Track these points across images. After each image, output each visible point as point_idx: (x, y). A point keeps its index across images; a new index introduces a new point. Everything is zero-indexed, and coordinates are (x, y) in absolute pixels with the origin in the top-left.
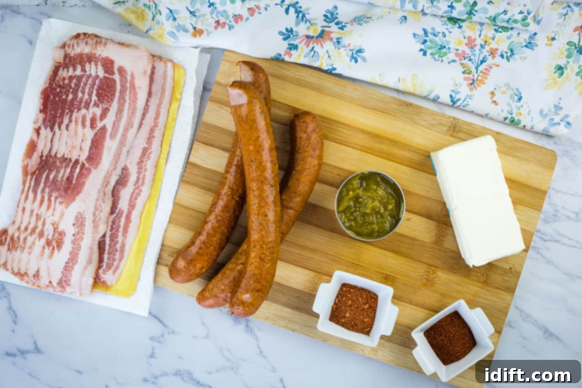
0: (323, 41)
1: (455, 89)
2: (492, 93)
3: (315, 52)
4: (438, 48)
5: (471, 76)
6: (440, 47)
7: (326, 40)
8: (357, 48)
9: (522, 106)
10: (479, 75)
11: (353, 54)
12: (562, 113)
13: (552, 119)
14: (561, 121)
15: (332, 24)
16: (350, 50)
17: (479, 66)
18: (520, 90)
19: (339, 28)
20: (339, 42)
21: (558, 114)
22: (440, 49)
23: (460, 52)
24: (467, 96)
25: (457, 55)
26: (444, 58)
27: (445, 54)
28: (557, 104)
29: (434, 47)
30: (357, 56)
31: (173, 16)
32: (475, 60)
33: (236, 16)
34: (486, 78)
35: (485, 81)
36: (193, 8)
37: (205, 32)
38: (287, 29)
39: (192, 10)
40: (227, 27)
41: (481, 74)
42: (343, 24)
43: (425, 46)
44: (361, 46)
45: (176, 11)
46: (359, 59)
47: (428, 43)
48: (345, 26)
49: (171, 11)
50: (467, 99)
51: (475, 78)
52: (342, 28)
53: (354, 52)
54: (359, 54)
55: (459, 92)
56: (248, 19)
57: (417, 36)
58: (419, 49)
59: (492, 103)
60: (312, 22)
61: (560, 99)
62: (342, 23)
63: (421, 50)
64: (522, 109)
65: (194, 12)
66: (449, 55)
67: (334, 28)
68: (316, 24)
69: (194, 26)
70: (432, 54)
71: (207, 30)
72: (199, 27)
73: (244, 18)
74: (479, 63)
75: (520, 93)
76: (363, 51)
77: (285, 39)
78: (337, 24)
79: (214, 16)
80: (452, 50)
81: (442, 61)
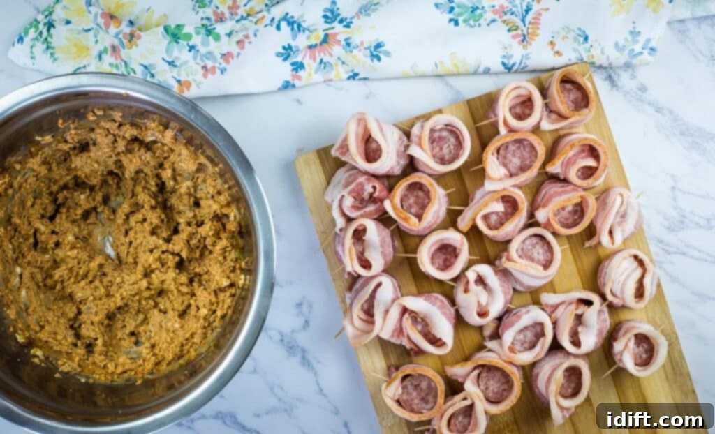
0: (330, 48)
1: (505, 54)
2: (552, 43)
3: (325, 63)
4: (469, 11)
5: (519, 32)
6: (471, 9)
7: (333, 45)
8: (374, 44)
9: (591, 46)
10: (528, 28)
11: (371, 52)
12: (642, 39)
13: (633, 50)
14: (643, 48)
15: (336, 24)
16: (366, 49)
17: (526, 16)
18: (583, 28)
19: (345, 26)
20: (348, 44)
21: (637, 42)
22: (472, 12)
23: (497, 8)
24: (523, 56)
25: (495, 12)
26: (481, 21)
27: (481, 16)
28: (632, 30)
29: (466, 12)
30: (378, 53)
31: (150, 73)
32: (519, 12)
33: (224, 55)
34: (538, 28)
35: (539, 32)
36: (170, 57)
37: (193, 84)
38: (284, 48)
39: (170, 60)
40: (218, 72)
41: (530, 26)
42: (348, 20)
43: (454, 15)
44: (377, 39)
45: (152, 65)
46: (381, 55)
47: (457, 10)
48: (351, 22)
49: (146, 67)
50: (524, 61)
51: (525, 32)
52: (348, 26)
53: (372, 49)
54: (379, 50)
55: (511, 56)
56: (239, 54)
57: (440, 6)
58: (447, 20)
59: (554, 55)
60: (311, 29)
61: (634, 23)
62: (346, 19)
63: (451, 20)
64: (592, 50)
65: (173, 62)
66: (485, 16)
67: (338, 27)
68: (315, 30)
69: (178, 78)
70: (465, 21)
71: (194, 80)
72: (183, 78)
73: (235, 54)
74: (524, 13)
75: (584, 32)
76: (382, 44)
77: (285, 59)
78: (341, 21)
79: (198, 60)
80: (486, 8)
81: (480, 25)
